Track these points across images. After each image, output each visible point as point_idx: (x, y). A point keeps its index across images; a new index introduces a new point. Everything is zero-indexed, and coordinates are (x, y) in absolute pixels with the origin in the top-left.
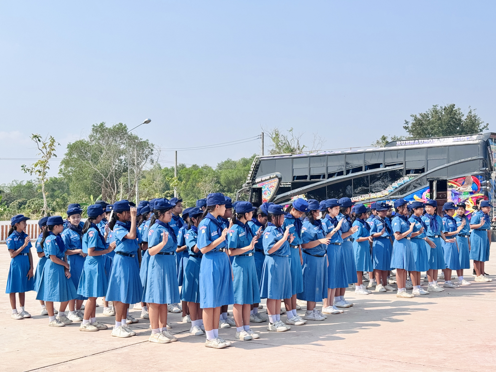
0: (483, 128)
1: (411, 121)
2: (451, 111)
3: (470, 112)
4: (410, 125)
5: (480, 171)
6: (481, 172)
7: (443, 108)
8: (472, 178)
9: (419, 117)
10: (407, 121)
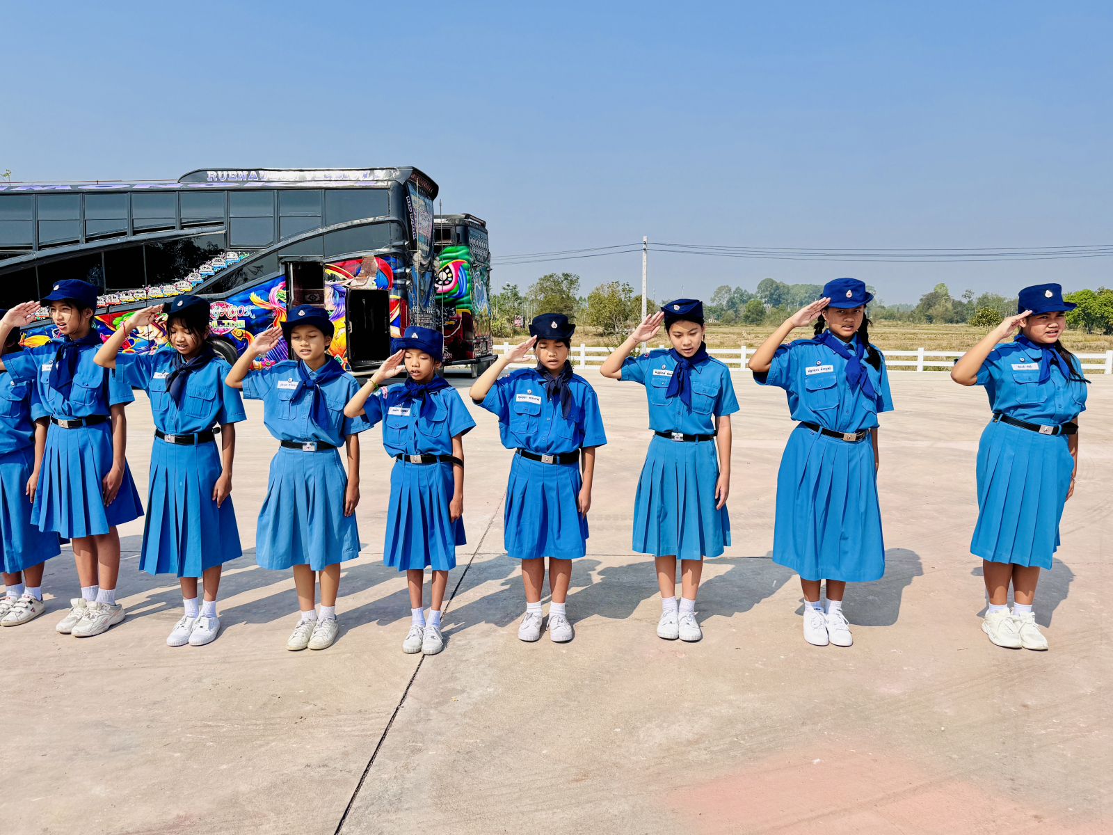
5: (393, 246)
6: (393, 250)
8: (375, 260)
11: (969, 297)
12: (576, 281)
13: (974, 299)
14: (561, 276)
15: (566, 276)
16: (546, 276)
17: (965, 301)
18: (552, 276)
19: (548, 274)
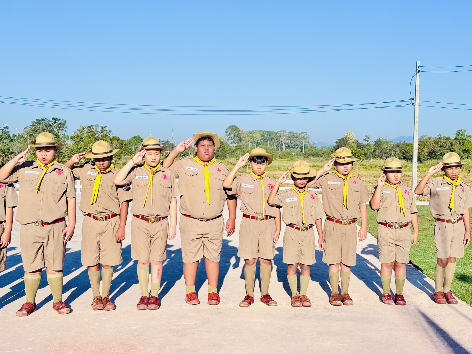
11: (368, 141)
12: (64, 124)
13: (372, 141)
14: (51, 120)
15: (55, 119)
16: (37, 120)
17: (365, 143)
18: (43, 120)
19: (40, 118)
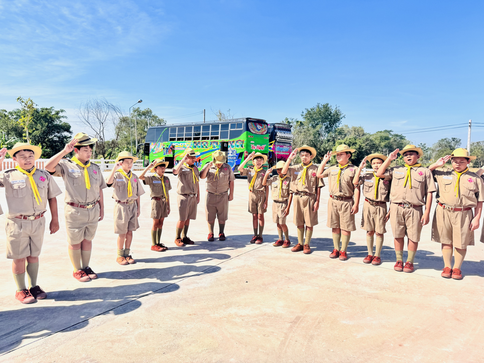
0: (342, 117)
1: (305, 112)
2: (326, 107)
3: (336, 108)
4: (304, 114)
7: (322, 105)
9: (310, 110)
10: (303, 111)
